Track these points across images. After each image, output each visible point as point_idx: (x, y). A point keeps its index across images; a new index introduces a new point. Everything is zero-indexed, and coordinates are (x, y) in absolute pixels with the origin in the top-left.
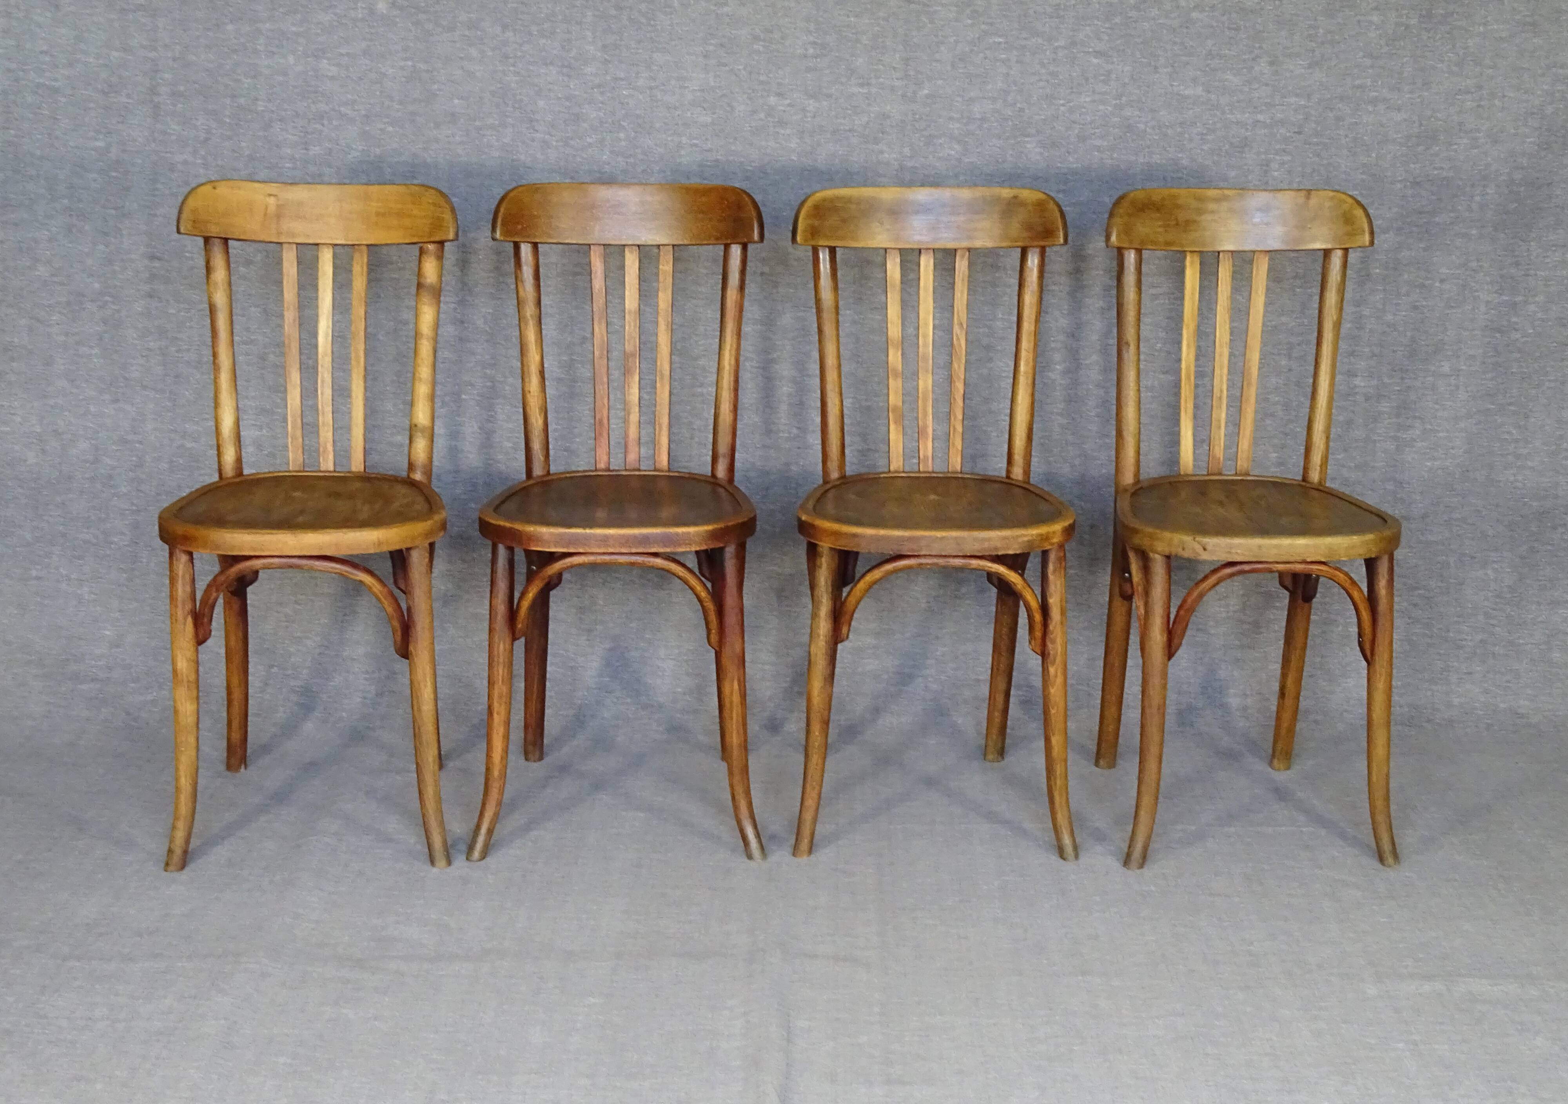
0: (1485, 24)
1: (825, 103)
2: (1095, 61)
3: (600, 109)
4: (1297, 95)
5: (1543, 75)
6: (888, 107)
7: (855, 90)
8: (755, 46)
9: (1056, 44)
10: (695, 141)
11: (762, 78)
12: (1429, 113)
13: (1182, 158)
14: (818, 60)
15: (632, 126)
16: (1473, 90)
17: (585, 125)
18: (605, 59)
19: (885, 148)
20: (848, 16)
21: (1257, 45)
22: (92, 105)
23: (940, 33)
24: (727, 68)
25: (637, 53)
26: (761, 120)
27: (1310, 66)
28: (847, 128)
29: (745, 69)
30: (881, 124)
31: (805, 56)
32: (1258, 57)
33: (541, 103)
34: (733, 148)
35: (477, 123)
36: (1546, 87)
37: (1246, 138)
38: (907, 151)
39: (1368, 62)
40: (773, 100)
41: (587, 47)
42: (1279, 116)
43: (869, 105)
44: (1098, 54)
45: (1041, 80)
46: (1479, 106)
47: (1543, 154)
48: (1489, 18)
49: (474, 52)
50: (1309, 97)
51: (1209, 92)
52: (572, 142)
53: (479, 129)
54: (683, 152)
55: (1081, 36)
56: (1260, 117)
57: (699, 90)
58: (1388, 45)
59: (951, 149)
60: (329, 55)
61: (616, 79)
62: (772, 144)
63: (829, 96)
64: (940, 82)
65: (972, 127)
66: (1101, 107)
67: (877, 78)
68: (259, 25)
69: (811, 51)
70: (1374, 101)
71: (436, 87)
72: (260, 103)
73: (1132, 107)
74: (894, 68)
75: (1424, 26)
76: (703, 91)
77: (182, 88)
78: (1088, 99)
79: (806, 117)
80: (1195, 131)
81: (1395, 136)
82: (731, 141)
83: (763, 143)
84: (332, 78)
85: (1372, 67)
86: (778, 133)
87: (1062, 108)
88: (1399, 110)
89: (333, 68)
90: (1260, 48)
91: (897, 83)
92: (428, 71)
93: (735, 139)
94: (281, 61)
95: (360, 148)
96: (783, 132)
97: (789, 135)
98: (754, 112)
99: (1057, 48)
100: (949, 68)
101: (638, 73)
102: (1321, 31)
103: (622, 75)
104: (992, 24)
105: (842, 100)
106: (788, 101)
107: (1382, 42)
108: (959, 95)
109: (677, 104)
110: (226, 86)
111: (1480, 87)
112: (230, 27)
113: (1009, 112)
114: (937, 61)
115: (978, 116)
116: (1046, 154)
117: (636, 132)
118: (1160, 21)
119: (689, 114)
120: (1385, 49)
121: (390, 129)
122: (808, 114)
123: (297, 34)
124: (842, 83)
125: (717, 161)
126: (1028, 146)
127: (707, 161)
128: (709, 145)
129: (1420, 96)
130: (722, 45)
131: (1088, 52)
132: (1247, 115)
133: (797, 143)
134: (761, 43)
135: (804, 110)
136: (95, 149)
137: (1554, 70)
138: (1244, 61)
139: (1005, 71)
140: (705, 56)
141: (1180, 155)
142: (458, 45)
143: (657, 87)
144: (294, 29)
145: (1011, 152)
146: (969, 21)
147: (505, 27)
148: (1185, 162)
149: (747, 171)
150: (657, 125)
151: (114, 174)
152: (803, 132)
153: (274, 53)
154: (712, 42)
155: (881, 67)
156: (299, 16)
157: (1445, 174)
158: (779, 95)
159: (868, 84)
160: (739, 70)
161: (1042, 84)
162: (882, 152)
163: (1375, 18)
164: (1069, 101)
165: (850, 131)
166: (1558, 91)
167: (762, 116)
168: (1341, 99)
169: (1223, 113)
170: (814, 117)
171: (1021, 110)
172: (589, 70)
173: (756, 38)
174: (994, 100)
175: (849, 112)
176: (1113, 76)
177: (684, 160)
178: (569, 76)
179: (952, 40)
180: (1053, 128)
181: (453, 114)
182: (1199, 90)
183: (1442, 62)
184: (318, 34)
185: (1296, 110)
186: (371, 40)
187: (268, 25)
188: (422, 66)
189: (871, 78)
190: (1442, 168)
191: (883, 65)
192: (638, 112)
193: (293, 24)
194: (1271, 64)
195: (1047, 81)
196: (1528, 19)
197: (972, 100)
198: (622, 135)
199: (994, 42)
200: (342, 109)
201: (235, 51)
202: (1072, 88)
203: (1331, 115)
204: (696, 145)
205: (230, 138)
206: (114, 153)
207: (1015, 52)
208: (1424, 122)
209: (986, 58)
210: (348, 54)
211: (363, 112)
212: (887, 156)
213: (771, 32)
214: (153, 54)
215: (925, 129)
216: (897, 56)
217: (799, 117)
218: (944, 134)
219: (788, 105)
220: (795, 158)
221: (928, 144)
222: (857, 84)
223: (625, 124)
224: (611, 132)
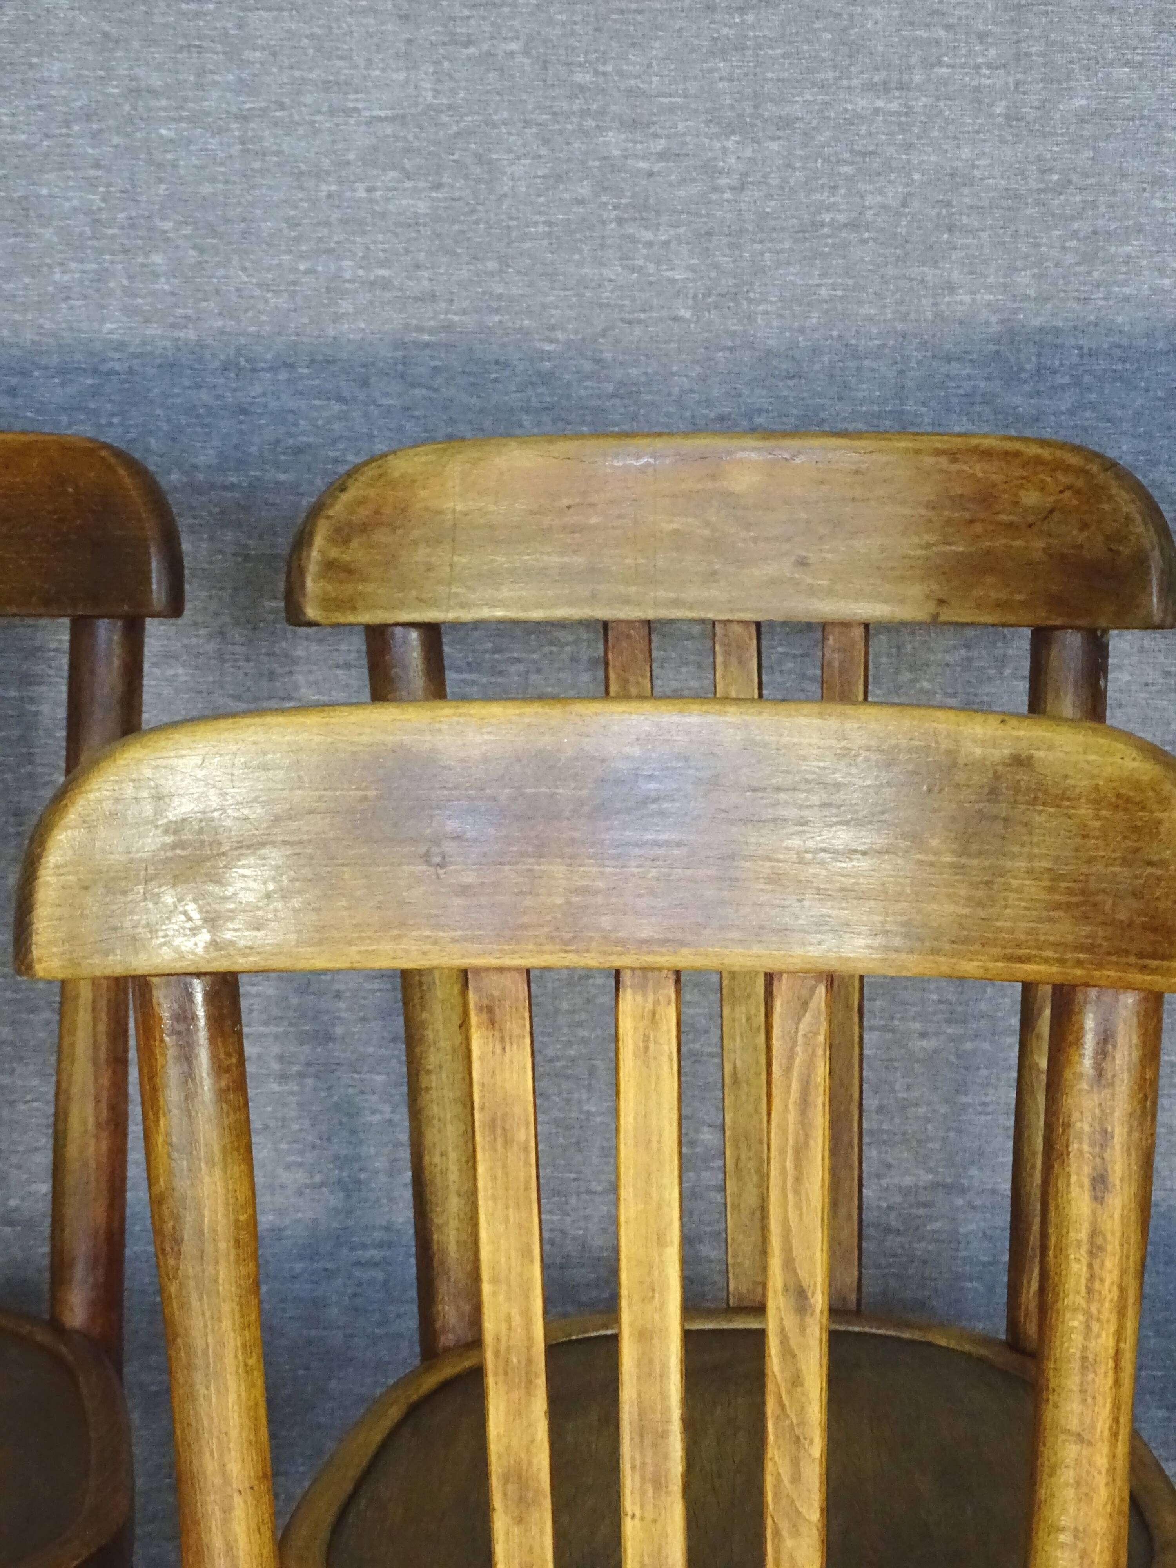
1: (774, 146)
3: (92, 185)
6: (966, 153)
7: (862, 103)
10: (382, 272)
11: (582, 77)
14: (750, 18)
15: (187, 231)
17: (48, 233)
18: (106, 35)
19: (956, 276)
24: (472, 50)
25: (197, 15)
26: (581, 202)
28: (842, 218)
29: (526, 53)
30: (949, 204)
34: (498, 289)
38: (1024, 279)
40: (614, 141)
43: (908, 147)
54: (346, 306)
57: (392, 119)
61: (135, 92)
62: (614, 271)
63: (788, 123)
64: (1122, 72)
67: (928, 64)
74: (982, 36)
76: (401, 119)
79: (716, 189)
82: (492, 265)
83: (587, 271)
86: (632, 239)
91: (991, 80)
93: (504, 261)
96: (648, 236)
97: (666, 243)
98: (559, 178)
100: (1147, 30)
101: (202, 72)
103: (156, 81)
105: (825, 136)
106: (661, 145)
109: (326, 163)
117: (201, 250)
119: (362, 194)
122: (723, 181)
124: (823, 86)
125: (448, 327)
127: (419, 329)
128: (423, 282)
133: (693, 269)
135: (710, 170)
143: (264, 110)
149: (544, 356)
150: (267, 226)
152: (709, 234)
155: (942, 33)
158: (634, 125)
159: (902, 87)
160: (511, 54)
162: (952, 289)
165: (852, 225)
167: (584, 190)
172: (53, 69)
175: (846, 169)
177: (351, 330)
189: (910, 68)
191: (948, 27)
192: (207, 189)
198: (157, 258)
204: (386, 284)
215: (1079, 215)
217: (695, 189)
218: (1140, 229)
219: (662, 156)
220: (687, 314)
221: (1086, 259)
222: (869, 87)
223: (168, 225)
224: (125, 252)
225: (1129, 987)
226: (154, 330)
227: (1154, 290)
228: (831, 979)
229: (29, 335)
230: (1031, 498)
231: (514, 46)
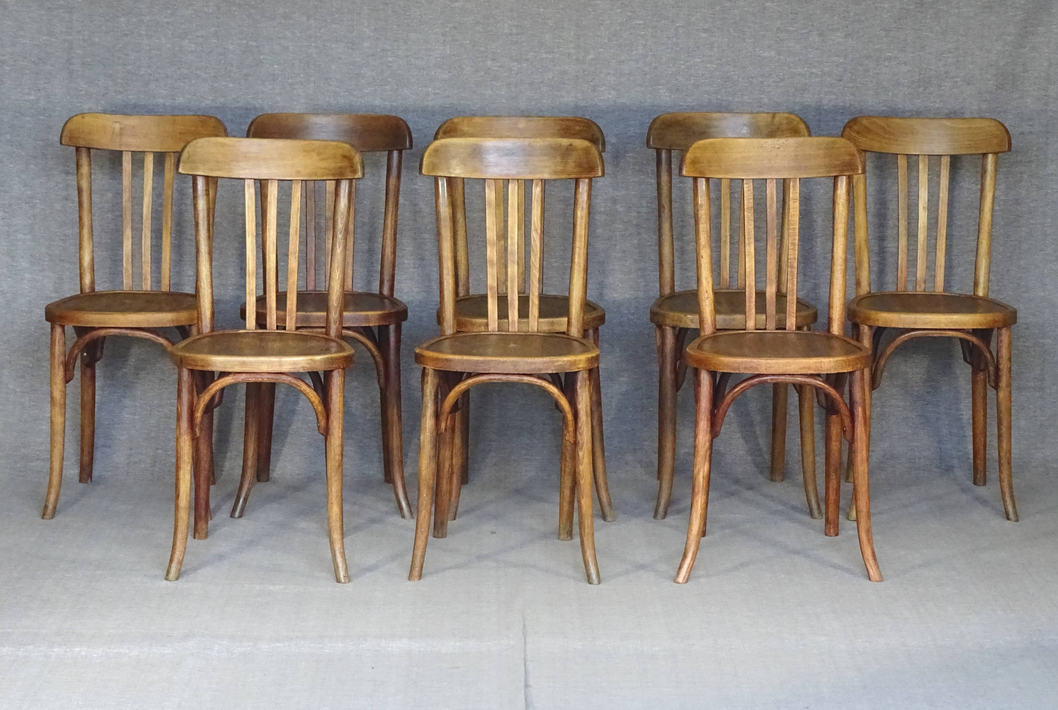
0: (958, 8)
1: (525, 65)
2: (703, 35)
3: (373, 70)
4: (837, 56)
5: (997, 40)
6: (567, 67)
7: (545, 56)
8: (477, 28)
9: (677, 25)
10: (437, 91)
11: (482, 49)
12: (925, 66)
13: (764, 98)
14: (519, 37)
15: (394, 81)
16: (953, 50)
17: (363, 81)
18: (377, 38)
19: (564, 94)
20: (538, 8)
21: (810, 24)
22: (27, 72)
23: (600, 18)
24: (458, 43)
25: (398, 34)
26: (482, 76)
27: (846, 37)
28: (539, 81)
29: (470, 43)
30: (562, 78)
31: (511, 34)
32: (810, 31)
33: (333, 67)
34: (463, 95)
35: (290, 81)
36: (999, 48)
37: (806, 84)
38: (579, 95)
39: (883, 33)
40: (489, 63)
41: (365, 30)
42: (826, 69)
43: (554, 65)
44: (705, 31)
45: (668, 48)
46: (957, 61)
47: (999, 91)
48: (961, 4)
49: (288, 34)
50: (845, 57)
51: (780, 54)
52: (355, 93)
53: (291, 84)
54: (429, 98)
55: (693, 19)
56: (814, 70)
57: (440, 57)
58: (896, 23)
59: (609, 94)
60: (190, 37)
61: (383, 50)
62: (489, 92)
63: (527, 60)
64: (601, 50)
65: (623, 80)
66: (709, 65)
67: (558, 47)
68: (143, 17)
69: (514, 31)
70: (889, 59)
71: (262, 57)
72: (142, 69)
73: (729, 65)
74: (570, 42)
75: (918, 9)
76: (442, 57)
77: (89, 60)
78: (699, 60)
79: (512, 74)
80: (772, 80)
81: (903, 81)
82: (462, 90)
83: (483, 91)
84: (191, 52)
85: (886, 36)
86: (493, 85)
87: (683, 67)
88: (906, 64)
89: (192, 45)
90: (813, 26)
91: (573, 51)
92: (257, 47)
93: (464, 89)
94: (157, 41)
95: (210, 98)
96: (497, 84)
97: (500, 86)
98: (477, 71)
99: (679, 27)
100: (606, 41)
101: (398, 46)
102: (852, 14)
103: (388, 48)
104: (634, 12)
105: (536, 63)
106: (499, 64)
107: (892, 21)
108: (614, 59)
109: (425, 67)
110: (119, 58)
111: (957, 49)
112: (122, 19)
113: (647, 69)
114: (598, 36)
115: (627, 72)
116: (673, 96)
117: (398, 85)
118: (746, 9)
119: (433, 73)
120: (895, 25)
121: (231, 85)
122: (513, 72)
123: (168, 23)
124: (535, 52)
126: (661, 91)
128: (447, 93)
129: (919, 55)
130: (455, 28)
131: (699, 30)
132: (806, 69)
133: (506, 92)
134: (481, 26)
135: (510, 70)
136: (29, 101)
137: (1004, 37)
138: (802, 34)
139: (643, 42)
140: (443, 35)
141: (762, 96)
142: (277, 29)
143: (412, 55)
144: (166, 20)
145: (649, 96)
146: (620, 10)
147: (309, 18)
148: (766, 100)
149: (473, 110)
150: (412, 80)
151: (42, 117)
152: (510, 84)
153: (152, 36)
154: (449, 25)
155: (561, 40)
156: (169, 11)
157: (937, 105)
158: (493, 60)
159: (553, 52)
161: (668, 51)
162: (563, 97)
163: (886, 6)
164: (687, 61)
165: (542, 82)
166: (1007, 50)
167: (482, 74)
168: (867, 57)
169: (789, 68)
170: (517, 74)
171: (655, 68)
172: (366, 44)
173: (478, 23)
174: (637, 61)
175: (540, 70)
176: (716, 45)
177: (430, 103)
178: (352, 49)
179: (608, 22)
180: (677, 80)
181: (273, 75)
182: (773, 53)
183: (933, 32)
184: (182, 23)
185: (837, 66)
186: (218, 27)
187: (148, 18)
188: (253, 43)
189: (554, 48)
190: (935, 102)
191: (563, 39)
192: (399, 72)
193: (165, 17)
194: (820, 35)
195: (672, 49)
196: (986, 4)
197: (623, 62)
198: (388, 87)
199: (636, 24)
200: (198, 72)
201: (126, 35)
202: (688, 53)
203: (860, 68)
204: (438, 94)
205: (121, 93)
206: (42, 103)
207: (650, 30)
208: (922, 72)
209: (631, 34)
210: (202, 36)
211: (213, 74)
212: (566, 99)
213: (488, 19)
214: (70, 37)
215: (591, 81)
216: (572, 32)
217: (507, 74)
218: (604, 84)
219: (499, 67)
220: (504, 101)
221: (594, 91)
222: (546, 53)
223: (390, 80)
224: (381, 85)
225: (586, 178)
226: (387, 103)
227: (608, 98)
228: (542, 180)
229: (359, 104)
230: (577, 128)
231: (468, 42)
